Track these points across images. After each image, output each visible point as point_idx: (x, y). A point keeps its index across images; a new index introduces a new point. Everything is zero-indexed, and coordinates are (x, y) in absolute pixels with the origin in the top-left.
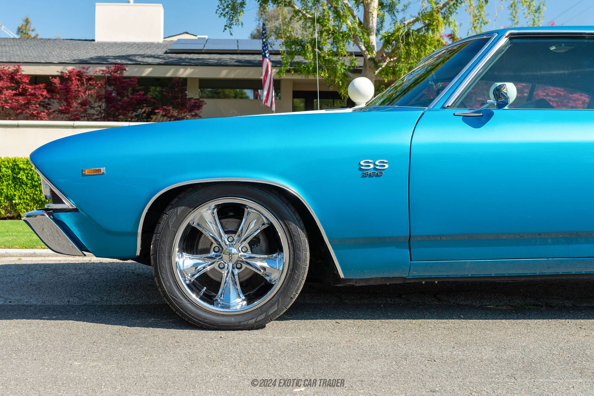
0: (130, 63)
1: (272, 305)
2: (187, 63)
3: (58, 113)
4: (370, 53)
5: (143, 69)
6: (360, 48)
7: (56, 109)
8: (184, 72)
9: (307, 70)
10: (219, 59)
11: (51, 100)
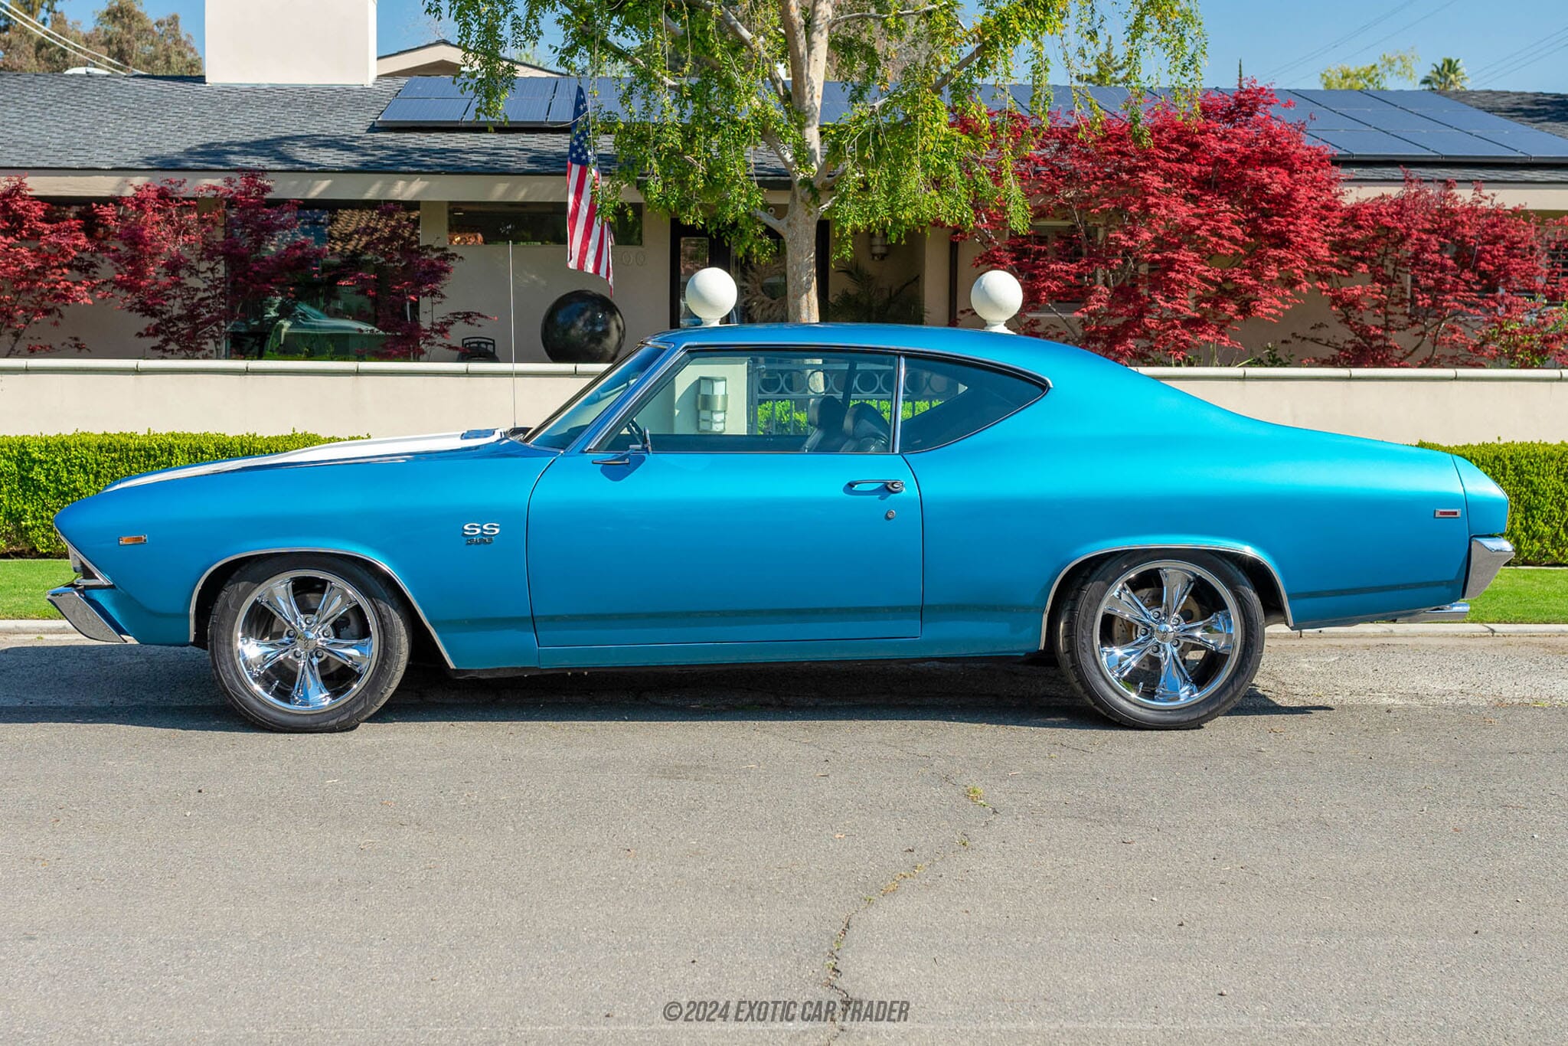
0: (279, 167)
1: (358, 702)
2: (413, 166)
3: (114, 288)
4: (803, 169)
5: (310, 181)
6: (781, 157)
7: (109, 277)
8: (405, 189)
9: (664, 207)
10: (494, 153)
11: (99, 255)
